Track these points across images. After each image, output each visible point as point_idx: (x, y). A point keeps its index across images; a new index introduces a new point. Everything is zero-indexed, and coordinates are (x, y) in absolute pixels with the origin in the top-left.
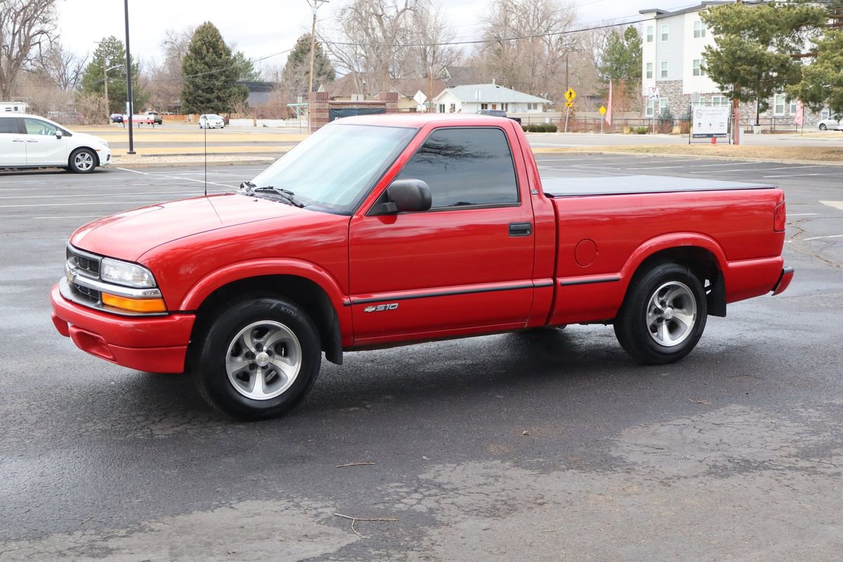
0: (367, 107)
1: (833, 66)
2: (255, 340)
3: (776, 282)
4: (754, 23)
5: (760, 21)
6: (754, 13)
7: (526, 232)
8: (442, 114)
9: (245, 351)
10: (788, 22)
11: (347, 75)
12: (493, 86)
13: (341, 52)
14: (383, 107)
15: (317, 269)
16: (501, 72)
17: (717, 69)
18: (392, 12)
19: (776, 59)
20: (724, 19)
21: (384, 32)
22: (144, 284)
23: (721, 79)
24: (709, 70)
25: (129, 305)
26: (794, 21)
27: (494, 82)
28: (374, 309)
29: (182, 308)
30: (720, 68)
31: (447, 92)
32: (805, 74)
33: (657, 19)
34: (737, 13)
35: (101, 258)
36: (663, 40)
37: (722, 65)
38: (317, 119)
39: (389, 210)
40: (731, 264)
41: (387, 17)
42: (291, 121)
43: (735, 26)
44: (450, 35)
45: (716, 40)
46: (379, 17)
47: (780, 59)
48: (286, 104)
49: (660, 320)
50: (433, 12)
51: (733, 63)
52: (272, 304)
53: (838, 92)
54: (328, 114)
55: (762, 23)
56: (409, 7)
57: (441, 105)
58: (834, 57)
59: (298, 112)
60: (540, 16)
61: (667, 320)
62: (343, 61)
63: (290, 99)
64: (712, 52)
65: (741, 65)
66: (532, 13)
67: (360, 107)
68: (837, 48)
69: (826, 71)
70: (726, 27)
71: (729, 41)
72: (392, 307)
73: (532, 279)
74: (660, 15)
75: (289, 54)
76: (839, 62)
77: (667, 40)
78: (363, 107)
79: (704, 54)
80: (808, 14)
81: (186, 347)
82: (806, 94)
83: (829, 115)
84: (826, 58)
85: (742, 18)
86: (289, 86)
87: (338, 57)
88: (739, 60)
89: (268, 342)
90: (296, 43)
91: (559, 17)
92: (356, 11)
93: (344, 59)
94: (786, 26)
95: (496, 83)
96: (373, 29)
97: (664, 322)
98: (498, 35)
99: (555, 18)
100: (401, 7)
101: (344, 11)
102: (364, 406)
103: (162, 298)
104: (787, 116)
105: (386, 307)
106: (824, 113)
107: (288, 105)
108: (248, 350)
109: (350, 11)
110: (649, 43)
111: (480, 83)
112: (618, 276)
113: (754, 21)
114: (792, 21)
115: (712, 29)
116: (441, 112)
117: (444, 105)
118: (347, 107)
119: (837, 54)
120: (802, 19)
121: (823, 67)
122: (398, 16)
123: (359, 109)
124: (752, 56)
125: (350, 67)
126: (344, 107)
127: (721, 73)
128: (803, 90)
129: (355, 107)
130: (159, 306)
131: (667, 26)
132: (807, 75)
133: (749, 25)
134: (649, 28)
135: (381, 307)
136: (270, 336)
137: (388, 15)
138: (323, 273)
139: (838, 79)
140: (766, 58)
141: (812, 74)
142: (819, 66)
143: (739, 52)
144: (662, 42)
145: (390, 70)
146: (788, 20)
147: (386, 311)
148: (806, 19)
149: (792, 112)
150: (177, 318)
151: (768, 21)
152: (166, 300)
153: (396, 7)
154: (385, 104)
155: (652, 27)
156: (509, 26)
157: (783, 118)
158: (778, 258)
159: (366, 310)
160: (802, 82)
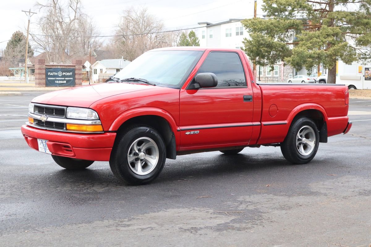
0: (66, 67)
1: (307, 48)
2: (138, 147)
3: (346, 127)
4: (268, 27)
5: (271, 26)
6: (268, 22)
7: (250, 100)
8: (96, 74)
9: (133, 152)
10: (285, 27)
11: (43, 53)
12: (122, 60)
13: (40, 41)
14: (74, 67)
15: (164, 112)
16: (125, 53)
17: (250, 49)
18: (67, 20)
19: (279, 45)
20: (254, 25)
21: (63, 31)
22: (93, 118)
23: (251, 54)
24: (246, 50)
25: (84, 128)
26: (287, 27)
27: (122, 58)
28: (189, 133)
29: (110, 130)
30: (252, 49)
31: (98, 63)
32: (294, 52)
33: (207, 27)
34: (260, 22)
35: (66, 107)
36: (210, 38)
37: (253, 48)
38: (39, 73)
39: (196, 87)
40: (329, 119)
41: (65, 23)
42: (12, 77)
43: (259, 28)
44: (97, 33)
45: (250, 35)
46: (61, 23)
47: (281, 45)
48: (8, 68)
49: (300, 144)
50: (89, 20)
51: (258, 46)
52: (147, 129)
53: (310, 61)
54: (45, 71)
55: (272, 27)
56: (76, 18)
57: (95, 70)
58: (307, 44)
59: (15, 73)
60: (145, 24)
61: (303, 144)
62: (41, 46)
63: (10, 66)
64: (247, 41)
65: (262, 48)
66: (141, 23)
67: (62, 67)
68: (308, 40)
69: (304, 50)
70: (255, 29)
71: (256, 35)
72: (197, 132)
73: (252, 122)
74: (209, 25)
75: (8, 42)
76: (309, 47)
77: (212, 37)
78: (64, 67)
79: (243, 42)
80: (294, 23)
81: (112, 148)
82: (294, 62)
83: (292, 76)
84: (304, 44)
85: (262, 25)
86: (9, 58)
87: (38, 44)
88: (261, 45)
89: (144, 147)
90: (12, 36)
91: (155, 25)
92: (48, 19)
93: (41, 44)
94: (283, 29)
95: (123, 59)
96: (58, 29)
97: (302, 145)
98: (124, 34)
99: (153, 26)
100: (72, 18)
101: (41, 19)
102: (183, 180)
103: (102, 125)
104: (273, 76)
105: (194, 132)
106: (290, 75)
107: (9, 69)
108: (135, 152)
109: (44, 19)
110: (203, 39)
111: (115, 59)
112: (286, 122)
113: (268, 26)
114: (286, 26)
115: (248, 30)
116: (95, 74)
117: (96, 70)
118: (55, 67)
119: (308, 43)
120: (291, 26)
121: (303, 49)
122: (70, 23)
123: (61, 69)
124: (268, 43)
125: (45, 48)
126: (53, 67)
127: (252, 52)
128: (293, 60)
129: (59, 67)
130: (100, 128)
131: (212, 30)
132: (295, 53)
133: (266, 28)
134: (203, 31)
135: (192, 132)
136: (144, 145)
137: (65, 22)
138: (167, 114)
139: (310, 55)
140: (274, 44)
141: (297, 52)
142: (301, 48)
143: (261, 41)
144: (209, 39)
145: (66, 51)
146: (284, 26)
147: (194, 134)
148: (293, 26)
149: (275, 75)
150: (108, 134)
151: (274, 26)
152: (103, 126)
153: (70, 18)
154: (75, 66)
155: (204, 31)
156: (130, 29)
157: (270, 77)
158: (346, 117)
159: (186, 133)
160: (292, 56)
